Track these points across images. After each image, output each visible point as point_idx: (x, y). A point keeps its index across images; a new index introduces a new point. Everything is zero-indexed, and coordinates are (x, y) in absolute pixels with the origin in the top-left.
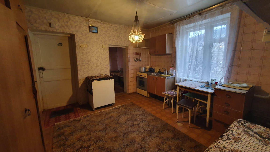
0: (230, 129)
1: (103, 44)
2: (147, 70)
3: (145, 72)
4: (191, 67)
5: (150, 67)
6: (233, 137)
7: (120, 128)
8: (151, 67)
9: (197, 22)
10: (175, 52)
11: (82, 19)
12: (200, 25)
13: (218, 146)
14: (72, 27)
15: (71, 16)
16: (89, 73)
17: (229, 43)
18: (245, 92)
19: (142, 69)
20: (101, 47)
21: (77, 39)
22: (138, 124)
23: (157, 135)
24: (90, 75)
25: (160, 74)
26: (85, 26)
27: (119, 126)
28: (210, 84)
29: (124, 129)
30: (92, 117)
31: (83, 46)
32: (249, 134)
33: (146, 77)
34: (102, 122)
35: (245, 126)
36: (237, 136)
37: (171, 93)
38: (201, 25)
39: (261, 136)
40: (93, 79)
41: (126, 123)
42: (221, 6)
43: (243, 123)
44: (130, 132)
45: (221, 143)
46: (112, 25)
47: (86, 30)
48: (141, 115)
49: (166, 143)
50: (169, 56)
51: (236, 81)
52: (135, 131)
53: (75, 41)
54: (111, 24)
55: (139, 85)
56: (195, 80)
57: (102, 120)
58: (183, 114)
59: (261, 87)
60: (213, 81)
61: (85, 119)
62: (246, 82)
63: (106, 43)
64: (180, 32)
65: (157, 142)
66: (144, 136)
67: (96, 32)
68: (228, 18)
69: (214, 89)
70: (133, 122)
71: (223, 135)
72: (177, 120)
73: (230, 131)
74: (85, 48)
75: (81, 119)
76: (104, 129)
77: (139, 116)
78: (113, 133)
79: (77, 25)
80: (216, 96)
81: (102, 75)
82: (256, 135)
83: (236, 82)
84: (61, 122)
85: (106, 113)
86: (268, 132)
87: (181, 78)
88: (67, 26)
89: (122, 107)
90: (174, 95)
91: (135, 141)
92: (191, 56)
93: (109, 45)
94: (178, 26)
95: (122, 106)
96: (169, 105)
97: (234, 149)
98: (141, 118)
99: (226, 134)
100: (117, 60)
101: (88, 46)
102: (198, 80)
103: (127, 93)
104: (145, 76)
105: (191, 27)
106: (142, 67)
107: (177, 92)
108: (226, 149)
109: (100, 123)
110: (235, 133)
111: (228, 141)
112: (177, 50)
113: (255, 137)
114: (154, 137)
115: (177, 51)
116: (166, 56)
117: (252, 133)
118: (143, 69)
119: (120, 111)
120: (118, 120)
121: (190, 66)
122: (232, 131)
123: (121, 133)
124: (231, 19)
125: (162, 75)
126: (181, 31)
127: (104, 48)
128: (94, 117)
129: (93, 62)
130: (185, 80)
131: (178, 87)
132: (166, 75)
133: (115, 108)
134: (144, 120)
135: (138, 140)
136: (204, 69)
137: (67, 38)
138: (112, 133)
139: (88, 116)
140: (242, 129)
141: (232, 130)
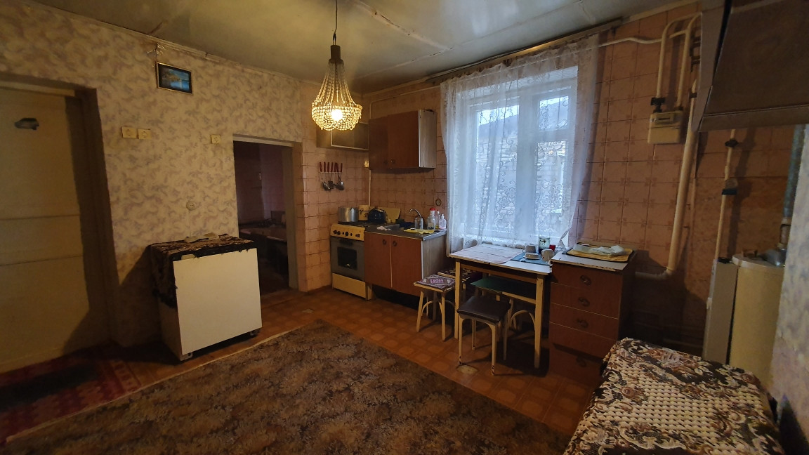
0: (613, 369)
1: (213, 130)
2: (362, 217)
3: (357, 223)
4: (487, 205)
5: (372, 208)
6: (625, 390)
7: (286, 412)
8: (376, 208)
9: (499, 82)
10: (444, 164)
11: (126, 36)
12: (506, 92)
13: (600, 420)
14: (83, 62)
15: (77, 21)
16: (160, 230)
17: (576, 143)
18: (621, 267)
19: (347, 213)
20: (203, 140)
21: (107, 107)
22: (348, 389)
23: (409, 415)
24: (164, 239)
25: (402, 228)
26: (142, 62)
27: (282, 404)
28: (537, 249)
29: (301, 410)
30: (176, 389)
31: (135, 136)
32: (655, 374)
33: (362, 238)
34: (218, 398)
35: (643, 355)
36: (632, 386)
37: (438, 282)
38: (509, 93)
39: (679, 376)
40: (176, 251)
41: (305, 390)
42: (556, 47)
43: (636, 347)
44: (322, 417)
45: (603, 413)
46: (245, 70)
47: (144, 80)
48: (353, 357)
49: (437, 433)
50: (427, 175)
51: (597, 240)
52: (338, 414)
53: (99, 115)
54: (239, 67)
55: (339, 265)
56: (500, 241)
57: (219, 393)
58: (472, 339)
59: (647, 253)
60: (545, 242)
61: (148, 398)
62: (618, 242)
63: (222, 127)
64: (454, 107)
65: (410, 434)
66: (368, 423)
67: (186, 87)
68: (573, 79)
69: (549, 263)
70: (329, 383)
71: (601, 387)
72: (460, 360)
73: (613, 374)
74: (142, 140)
75: (131, 401)
76: (227, 423)
77: (346, 361)
78: (265, 431)
79: (106, 57)
80: (556, 281)
81: (210, 238)
82: (671, 377)
83: (596, 243)
84: (40, 427)
85: (233, 367)
86: (689, 364)
87: (463, 239)
88: (62, 56)
89: (286, 340)
90: (448, 287)
91: (342, 445)
92: (488, 176)
93: (234, 135)
94: (450, 90)
95: (287, 336)
96: (433, 317)
97: (637, 423)
98: (355, 368)
99: (609, 385)
100: (261, 187)
101: (154, 135)
102: (505, 241)
103: (302, 292)
104: (358, 236)
105: (485, 96)
106: (348, 209)
107: (455, 280)
108: (619, 428)
109: (212, 405)
110: (627, 379)
111: (617, 403)
112: (449, 157)
113: (669, 380)
114: (401, 422)
115: (449, 161)
116: (417, 175)
117: (661, 372)
118: (350, 215)
119: (280, 354)
120: (279, 385)
121: (484, 205)
122: (618, 373)
123: (292, 429)
124: (580, 83)
125: (408, 230)
126: (458, 104)
127: (217, 145)
128: (187, 387)
129: (175, 192)
130: (474, 243)
131: (458, 265)
132: (422, 231)
133: (262, 346)
134: (364, 373)
135: (352, 440)
136: (521, 210)
137: (63, 102)
138: (258, 432)
139: (161, 387)
140: (638, 364)
141: (617, 370)
